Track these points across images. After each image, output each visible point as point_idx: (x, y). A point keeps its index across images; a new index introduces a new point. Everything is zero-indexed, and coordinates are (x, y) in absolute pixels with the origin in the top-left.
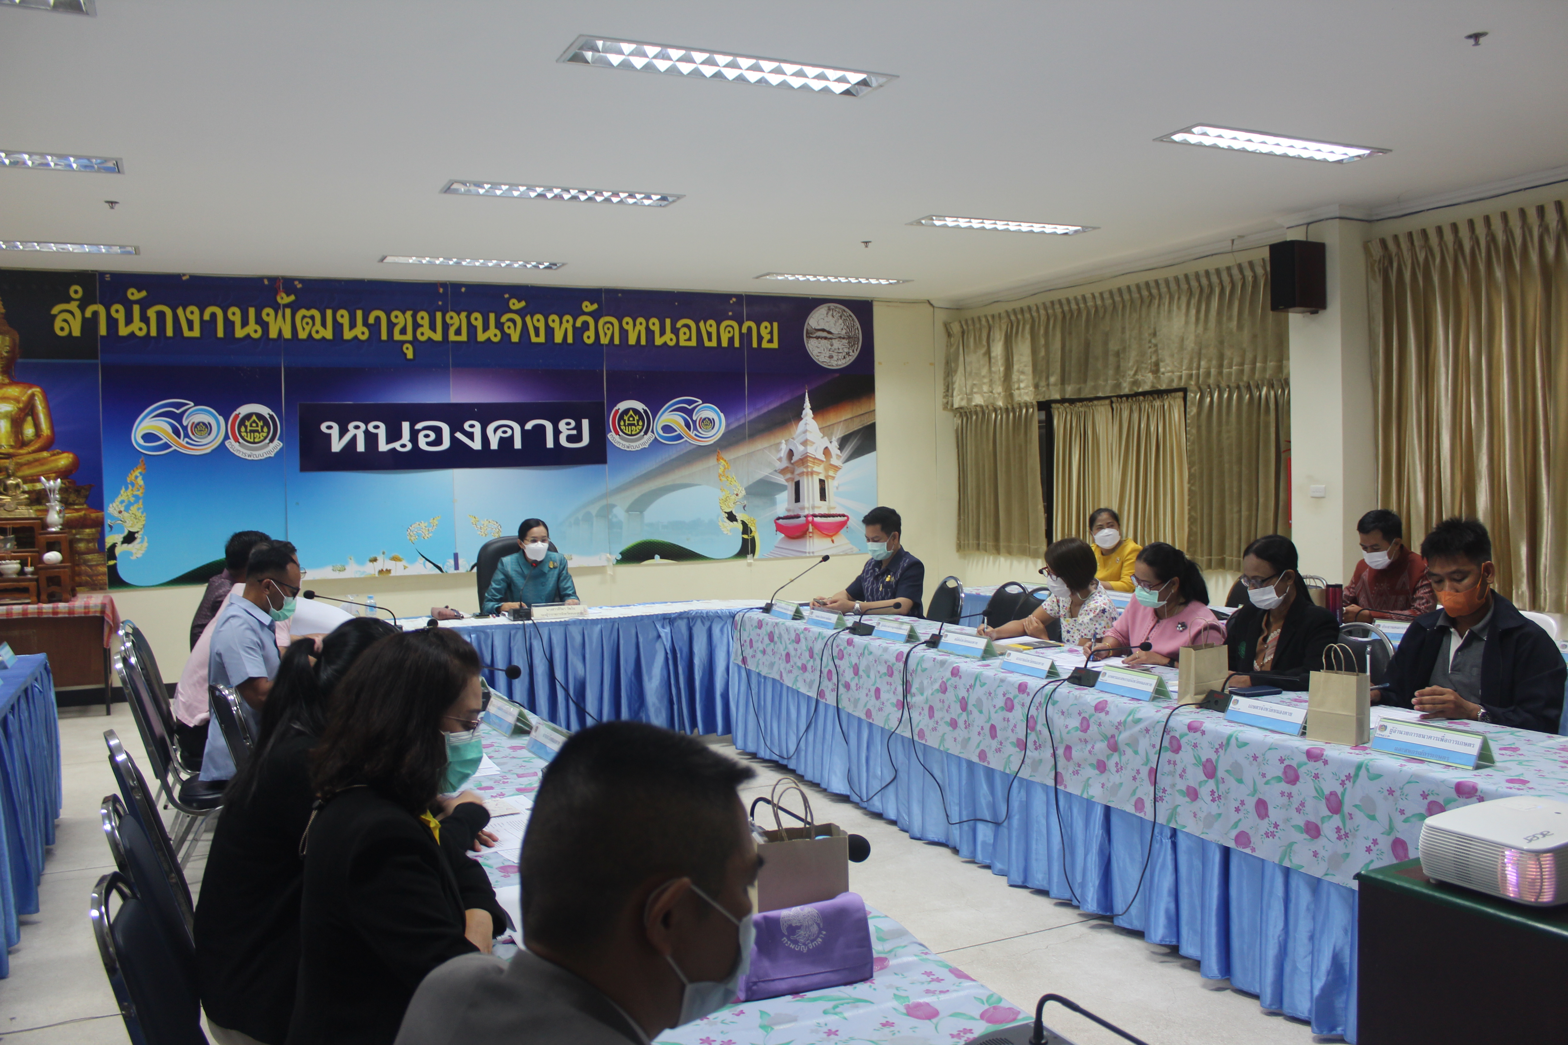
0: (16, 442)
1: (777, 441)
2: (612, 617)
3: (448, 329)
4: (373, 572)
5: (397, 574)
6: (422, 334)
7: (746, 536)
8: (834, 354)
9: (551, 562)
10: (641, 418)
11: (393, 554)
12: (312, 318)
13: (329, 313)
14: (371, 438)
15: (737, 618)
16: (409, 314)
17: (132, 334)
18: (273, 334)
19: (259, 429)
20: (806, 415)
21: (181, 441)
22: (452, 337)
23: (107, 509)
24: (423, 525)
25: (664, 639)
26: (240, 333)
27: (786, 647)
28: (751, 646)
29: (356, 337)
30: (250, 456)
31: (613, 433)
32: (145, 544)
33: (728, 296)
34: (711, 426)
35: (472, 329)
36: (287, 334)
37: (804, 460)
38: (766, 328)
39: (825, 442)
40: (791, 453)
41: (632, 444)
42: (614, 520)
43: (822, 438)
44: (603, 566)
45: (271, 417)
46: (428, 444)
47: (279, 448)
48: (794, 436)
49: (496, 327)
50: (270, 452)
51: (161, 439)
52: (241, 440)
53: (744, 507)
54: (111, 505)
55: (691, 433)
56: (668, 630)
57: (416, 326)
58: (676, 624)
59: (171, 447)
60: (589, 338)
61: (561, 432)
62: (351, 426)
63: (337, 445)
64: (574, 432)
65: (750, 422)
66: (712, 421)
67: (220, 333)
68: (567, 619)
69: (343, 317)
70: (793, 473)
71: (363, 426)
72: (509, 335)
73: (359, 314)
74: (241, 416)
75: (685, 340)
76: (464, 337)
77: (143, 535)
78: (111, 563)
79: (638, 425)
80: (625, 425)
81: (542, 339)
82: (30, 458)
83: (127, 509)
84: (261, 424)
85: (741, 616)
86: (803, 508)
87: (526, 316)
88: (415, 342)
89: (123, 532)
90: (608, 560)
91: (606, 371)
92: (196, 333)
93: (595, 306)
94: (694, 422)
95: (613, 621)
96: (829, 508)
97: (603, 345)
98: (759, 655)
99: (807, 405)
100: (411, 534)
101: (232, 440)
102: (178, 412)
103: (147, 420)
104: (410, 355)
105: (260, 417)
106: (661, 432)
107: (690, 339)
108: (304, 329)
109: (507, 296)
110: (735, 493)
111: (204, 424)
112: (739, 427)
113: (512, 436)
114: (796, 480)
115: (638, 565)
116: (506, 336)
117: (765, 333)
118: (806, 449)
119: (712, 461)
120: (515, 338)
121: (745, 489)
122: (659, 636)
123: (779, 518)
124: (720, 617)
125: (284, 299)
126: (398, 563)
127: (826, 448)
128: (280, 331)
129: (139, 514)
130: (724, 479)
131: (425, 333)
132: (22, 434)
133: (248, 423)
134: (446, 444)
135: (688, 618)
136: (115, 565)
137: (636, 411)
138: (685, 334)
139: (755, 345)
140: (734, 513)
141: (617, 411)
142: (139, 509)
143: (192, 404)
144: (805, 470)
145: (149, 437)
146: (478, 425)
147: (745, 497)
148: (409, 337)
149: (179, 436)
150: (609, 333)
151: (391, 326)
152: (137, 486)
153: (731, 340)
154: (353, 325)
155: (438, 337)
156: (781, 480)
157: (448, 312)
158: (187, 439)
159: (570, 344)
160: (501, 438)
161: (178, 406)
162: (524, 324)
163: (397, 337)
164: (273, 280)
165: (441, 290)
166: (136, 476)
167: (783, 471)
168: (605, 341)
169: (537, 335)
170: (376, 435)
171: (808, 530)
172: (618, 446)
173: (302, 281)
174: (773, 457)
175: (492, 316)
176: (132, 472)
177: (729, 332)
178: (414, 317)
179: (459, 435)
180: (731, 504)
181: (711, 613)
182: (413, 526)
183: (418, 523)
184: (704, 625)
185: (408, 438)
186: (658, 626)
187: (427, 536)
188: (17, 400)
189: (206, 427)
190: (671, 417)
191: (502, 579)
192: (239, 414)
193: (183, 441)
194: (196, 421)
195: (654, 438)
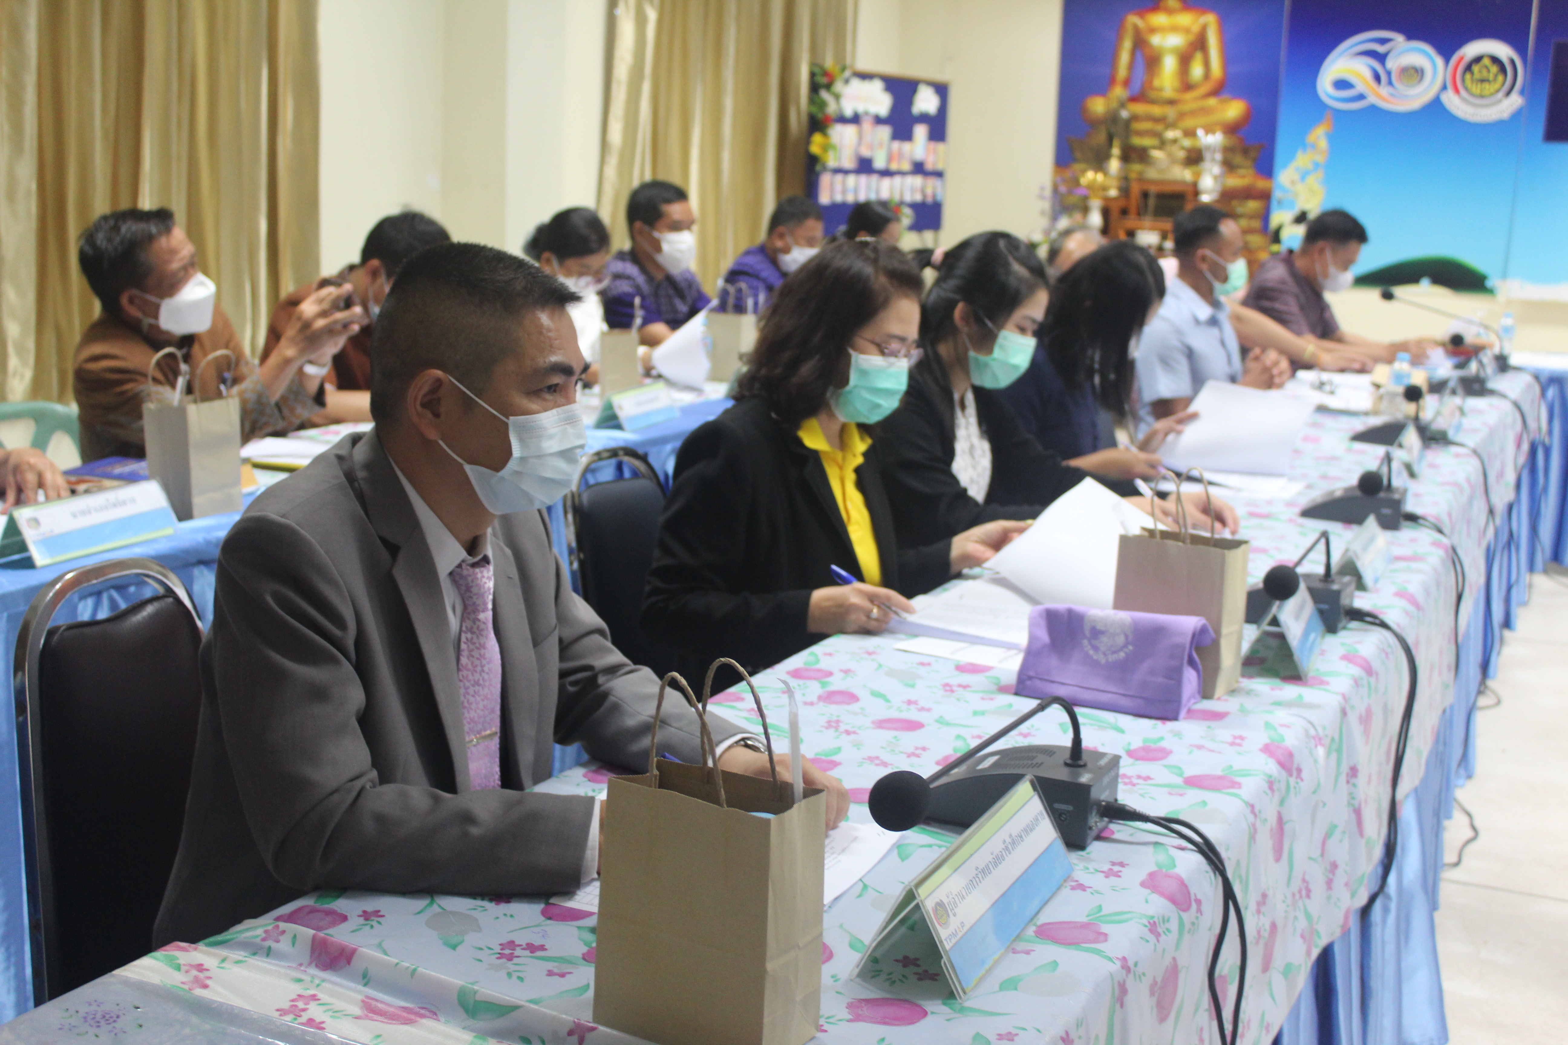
0: (1181, 84)
19: (1491, 77)
21: (1381, 90)
23: (1278, 177)
30: (1473, 115)
45: (1512, 60)
47: (1516, 105)
50: (1502, 111)
51: (1356, 87)
52: (1464, 93)
54: (1283, 172)
59: (1367, 98)
74: (1467, 58)
82: (1195, 105)
83: (1303, 178)
84: (1495, 69)
101: (1451, 92)
102: (1382, 49)
103: (1341, 60)
105: (1495, 60)
111: (1415, 67)
129: (1316, 187)
132: (1188, 73)
133: (1476, 68)
142: (1316, 180)
143: (1403, 39)
145: (1341, 84)
149: (1379, 83)
152: (1318, 149)
158: (1389, 89)
161: (1383, 41)
166: (1319, 136)
176: (1314, 130)
188: (1187, 31)
189: (1418, 72)
192: (1466, 54)
193: (1384, 90)
194: (1405, 64)
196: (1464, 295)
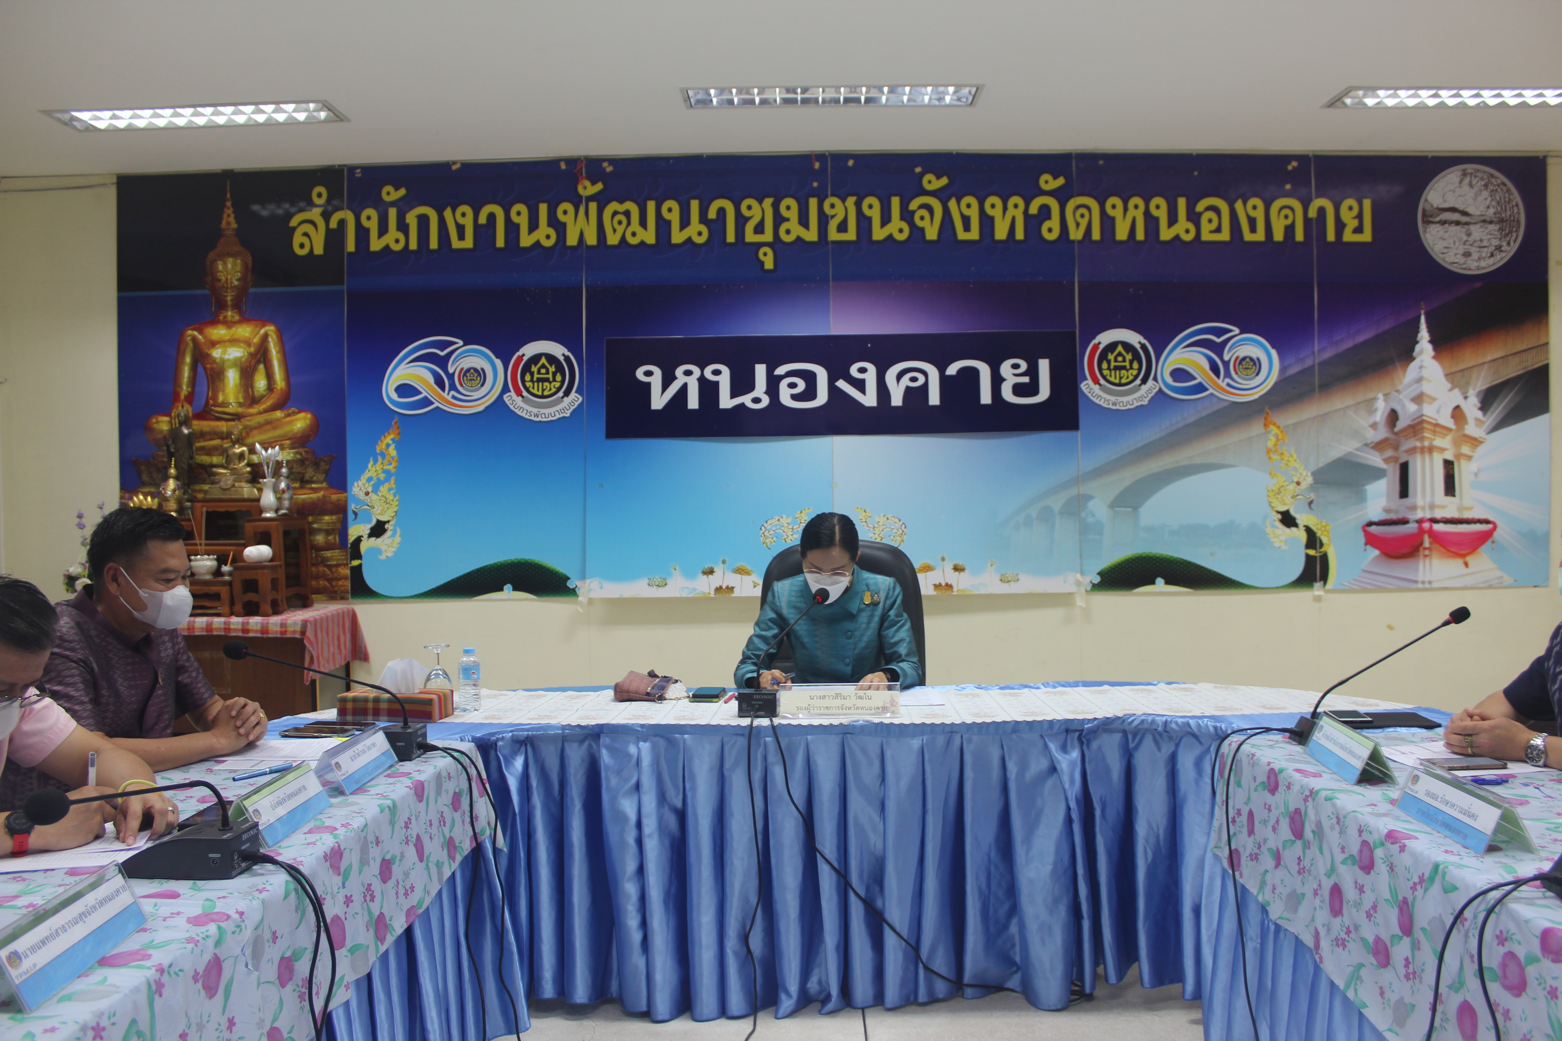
0: (245, 398)
1: (1371, 395)
2: (948, 721)
3: (827, 223)
4: (707, 591)
5: (744, 595)
6: (788, 232)
7: (1312, 552)
8: (1473, 250)
9: (868, 594)
10: (1136, 357)
11: (738, 564)
12: (627, 214)
13: (651, 205)
14: (709, 390)
15: (1227, 748)
16: (768, 202)
17: (387, 248)
18: (572, 240)
19: (550, 376)
20: (1421, 352)
21: (445, 395)
22: (834, 235)
23: (351, 490)
24: (784, 521)
25: (1066, 779)
26: (526, 240)
27: (1332, 870)
28: (1251, 832)
29: (689, 240)
30: (536, 416)
31: (1090, 381)
32: (398, 539)
33: (1285, 159)
34: (1254, 369)
35: (864, 222)
36: (591, 240)
37: (1417, 427)
38: (1351, 208)
39: (1456, 397)
40: (1393, 416)
41: (1121, 399)
42: (1090, 520)
43: (1451, 390)
44: (1071, 594)
45: (567, 359)
46: (794, 397)
47: (577, 404)
48: (1400, 388)
49: (902, 218)
50: (564, 410)
51: (420, 393)
52: (525, 393)
53: (1310, 503)
54: (356, 484)
55: (1220, 382)
56: (1075, 754)
57: (779, 220)
58: (1095, 745)
59: (433, 403)
60: (1050, 230)
61: (1004, 380)
62: (679, 371)
63: (659, 401)
64: (1026, 379)
65: (1322, 364)
66: (1255, 363)
67: (500, 242)
68: (845, 721)
69: (672, 210)
70: (1396, 448)
71: (697, 371)
72: (922, 230)
73: (695, 205)
74: (525, 359)
75: (1211, 232)
76: (851, 235)
77: (395, 526)
78: (355, 563)
79: (1132, 368)
80: (1109, 369)
81: (974, 234)
82: (261, 419)
83: (376, 490)
84: (552, 369)
85: (1234, 746)
86: (1414, 508)
87: (949, 199)
88: (776, 244)
89: (371, 521)
90: (1078, 583)
91: (1079, 282)
92: (468, 243)
93: (1061, 181)
94: (1226, 364)
95: (950, 730)
96: (1461, 509)
97: (1073, 242)
98: (1268, 862)
99: (1424, 335)
100: (766, 533)
101: (513, 393)
102: (442, 354)
103: (403, 366)
104: (769, 264)
105: (552, 359)
106: (1169, 380)
107: (1218, 230)
108: (615, 231)
109: (918, 170)
110: (1296, 480)
111: (476, 370)
112: (1303, 372)
113: (926, 385)
114: (1403, 460)
115: (1127, 593)
116: (917, 232)
117: (1348, 217)
118: (1421, 409)
119: (1256, 428)
120: (932, 234)
121: (1313, 474)
122: (1053, 769)
123: (1370, 524)
124: (1194, 735)
125: (587, 189)
126: (745, 577)
127: (1457, 407)
128: (582, 234)
129: (390, 497)
130: (1275, 457)
131: (792, 231)
132: (252, 387)
133: (534, 369)
134: (822, 397)
135: (1125, 732)
136: (360, 566)
137: (1128, 347)
138: (1210, 221)
139: (1331, 237)
140: (1292, 513)
141: (1096, 346)
142: (390, 490)
143: (461, 343)
144: (1418, 444)
145: (405, 390)
146: (872, 369)
147: (1312, 488)
148: (768, 236)
149: (443, 388)
150: (1084, 223)
151: (741, 221)
152: (388, 458)
153: (1290, 230)
154: (685, 223)
155: (811, 235)
156: (1376, 459)
157: (826, 197)
158: (453, 393)
159: (1020, 242)
160: (908, 389)
161: (443, 345)
162: (946, 212)
163: (750, 237)
164: (572, 162)
165: (817, 165)
166: (388, 443)
167: (1379, 446)
168: (1076, 234)
169: (967, 228)
170: (717, 384)
171: (1421, 543)
172: (1097, 402)
173: (612, 161)
174: (1362, 422)
175: (895, 202)
176: (383, 438)
177: (1286, 217)
178: (776, 206)
179: (841, 384)
180: (1288, 499)
181: (1173, 726)
182: (769, 522)
183: (777, 518)
184: (1159, 749)
185: (764, 388)
186: (1052, 747)
187: (790, 537)
188: (248, 343)
189: (479, 374)
190: (1186, 355)
191: (771, 620)
192: (524, 355)
193: (448, 394)
194: (466, 367)
195: (1157, 389)
196: (548, 598)
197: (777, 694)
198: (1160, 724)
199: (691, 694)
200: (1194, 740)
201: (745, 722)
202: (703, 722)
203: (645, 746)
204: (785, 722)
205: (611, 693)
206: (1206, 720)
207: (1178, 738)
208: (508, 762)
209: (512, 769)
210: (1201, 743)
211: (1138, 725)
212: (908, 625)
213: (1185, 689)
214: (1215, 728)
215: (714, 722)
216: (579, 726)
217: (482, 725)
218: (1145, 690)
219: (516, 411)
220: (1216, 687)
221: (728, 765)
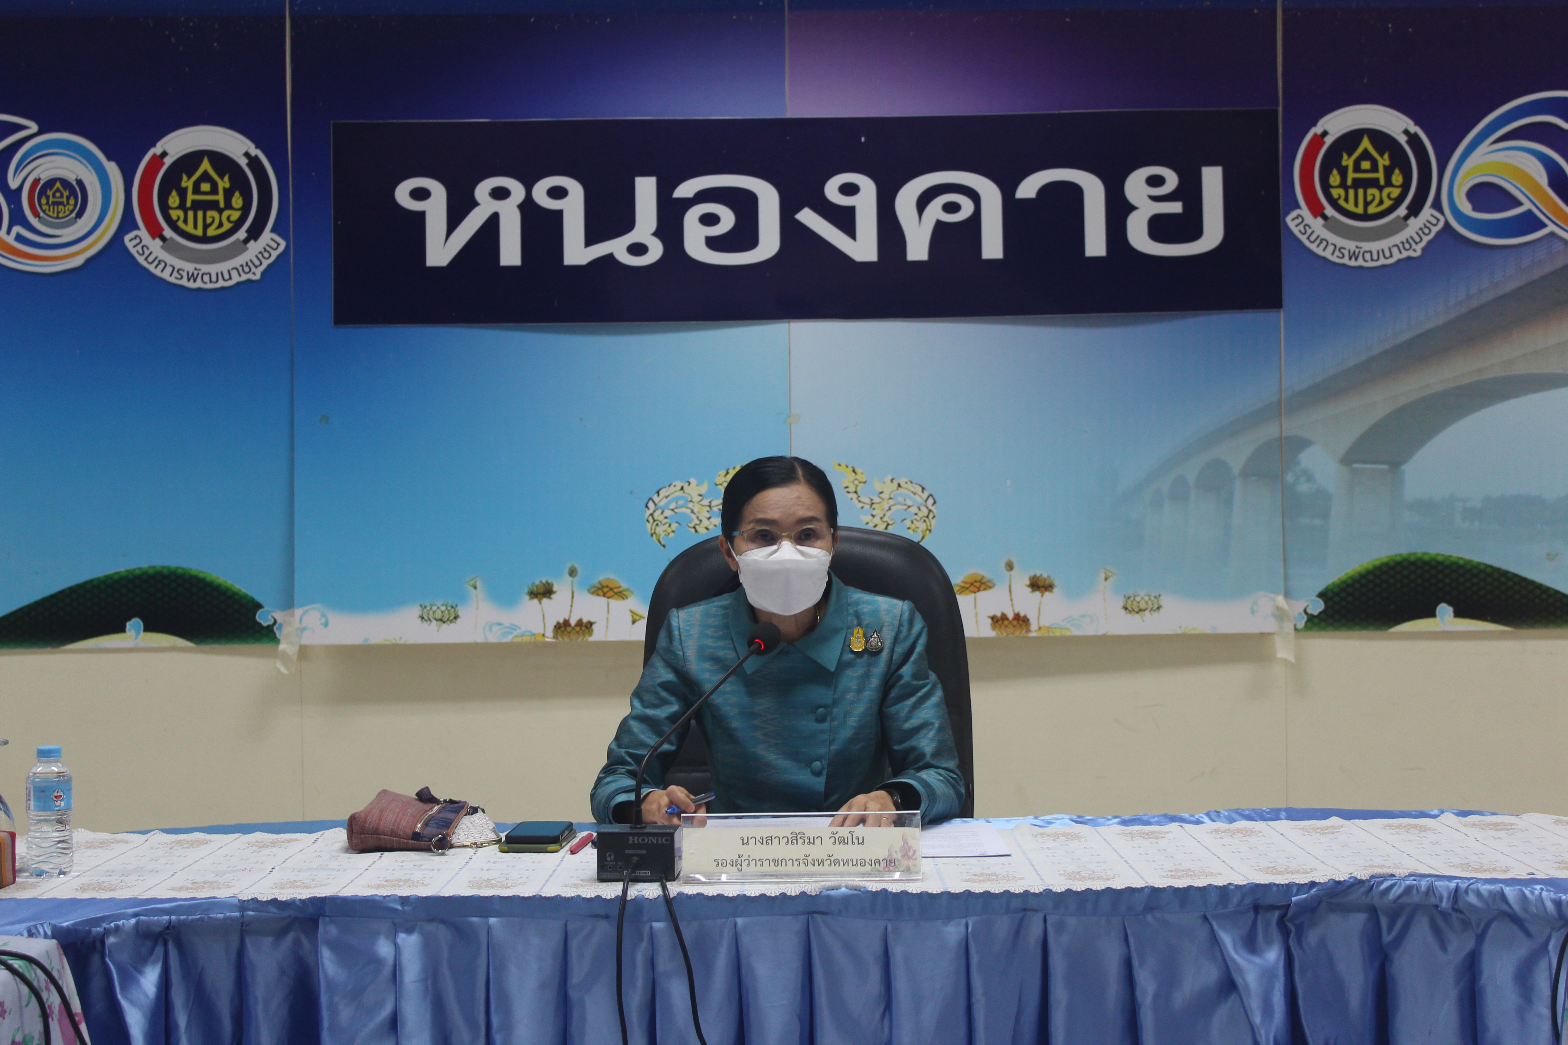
2: (1017, 888)
4: (538, 629)
5: (612, 638)
9: (858, 633)
10: (1399, 160)
11: (601, 577)
14: (541, 227)
19: (220, 198)
21: (2, 234)
24: (693, 490)
25: (1255, 1004)
30: (192, 277)
31: (1304, 211)
41: (1366, 246)
42: (1303, 487)
44: (1264, 637)
45: (254, 162)
46: (713, 243)
47: (275, 254)
50: (248, 266)
52: (168, 232)
56: (1273, 955)
58: (1312, 937)
61: (1131, 208)
62: (482, 190)
63: (441, 249)
64: (1176, 207)
68: (812, 887)
71: (517, 190)
74: (168, 161)
79: (1389, 183)
80: (1343, 185)
84: (224, 183)
90: (1280, 615)
91: (1284, 11)
95: (1021, 906)
100: (657, 515)
101: (143, 232)
105: (223, 162)
106: (1466, 207)
111: (65, 183)
113: (976, 220)
115: (1378, 633)
122: (1229, 985)
124: (1514, 918)
126: (615, 603)
133: (187, 182)
134: (768, 244)
137: (1382, 140)
141: (1318, 140)
143: (34, 127)
146: (868, 186)
158: (17, 229)
160: (940, 228)
170: (558, 215)
172: (1319, 251)
179: (808, 217)
181: (1472, 899)
182: (663, 493)
183: (679, 485)
184: (1443, 947)
185: (653, 225)
186: (1227, 939)
187: (705, 523)
189: (73, 193)
190: (1500, 157)
191: (665, 686)
192: (164, 154)
193: (9, 232)
194: (45, 177)
195: (1441, 224)
196: (216, 646)
197: (676, 835)
198: (1445, 895)
199: (503, 836)
200: (1515, 928)
201: (612, 890)
202: (526, 891)
203: (409, 942)
204: (690, 890)
205: (341, 835)
206: (1538, 887)
207: (1482, 926)
208: (129, 978)
209: (135, 993)
210: (1528, 934)
211: (1400, 896)
212: (938, 696)
213: (1495, 826)
214: (1558, 904)
215: (549, 892)
216: (274, 902)
217: (74, 903)
218: (1415, 827)
219: (151, 268)
220: (1557, 822)
221: (577, 976)
